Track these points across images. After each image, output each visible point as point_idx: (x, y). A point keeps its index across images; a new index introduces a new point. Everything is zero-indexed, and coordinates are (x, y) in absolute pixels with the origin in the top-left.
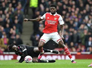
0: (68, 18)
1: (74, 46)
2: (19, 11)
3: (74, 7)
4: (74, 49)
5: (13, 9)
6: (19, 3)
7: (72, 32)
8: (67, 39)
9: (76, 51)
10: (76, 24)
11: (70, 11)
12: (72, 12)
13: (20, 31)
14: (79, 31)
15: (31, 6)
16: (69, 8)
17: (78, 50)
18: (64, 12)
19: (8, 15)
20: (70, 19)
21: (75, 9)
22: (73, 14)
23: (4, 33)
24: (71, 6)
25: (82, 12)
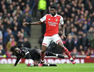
0: (77, 21)
1: (83, 50)
2: (27, 14)
3: (83, 9)
4: (83, 53)
5: (21, 12)
6: (27, 5)
7: (82, 35)
8: (76, 42)
9: (85, 55)
10: (85, 27)
11: (79, 13)
12: (81, 14)
13: (28, 34)
14: (88, 34)
15: (39, 8)
16: (79, 11)
17: (88, 54)
18: (73, 15)
19: (16, 18)
20: (79, 22)
21: (84, 12)
22: (82, 16)
23: (12, 36)
24: (81, 9)
25: (91, 15)
